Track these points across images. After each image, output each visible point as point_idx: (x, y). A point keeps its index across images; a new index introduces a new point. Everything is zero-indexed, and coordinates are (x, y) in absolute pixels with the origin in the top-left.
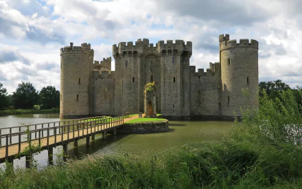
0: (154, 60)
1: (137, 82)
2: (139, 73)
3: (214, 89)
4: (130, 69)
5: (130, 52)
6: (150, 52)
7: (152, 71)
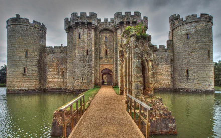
0: (108, 35)
1: (91, 55)
2: (93, 46)
3: (166, 64)
4: (84, 41)
5: (83, 23)
6: (104, 26)
7: (106, 46)
